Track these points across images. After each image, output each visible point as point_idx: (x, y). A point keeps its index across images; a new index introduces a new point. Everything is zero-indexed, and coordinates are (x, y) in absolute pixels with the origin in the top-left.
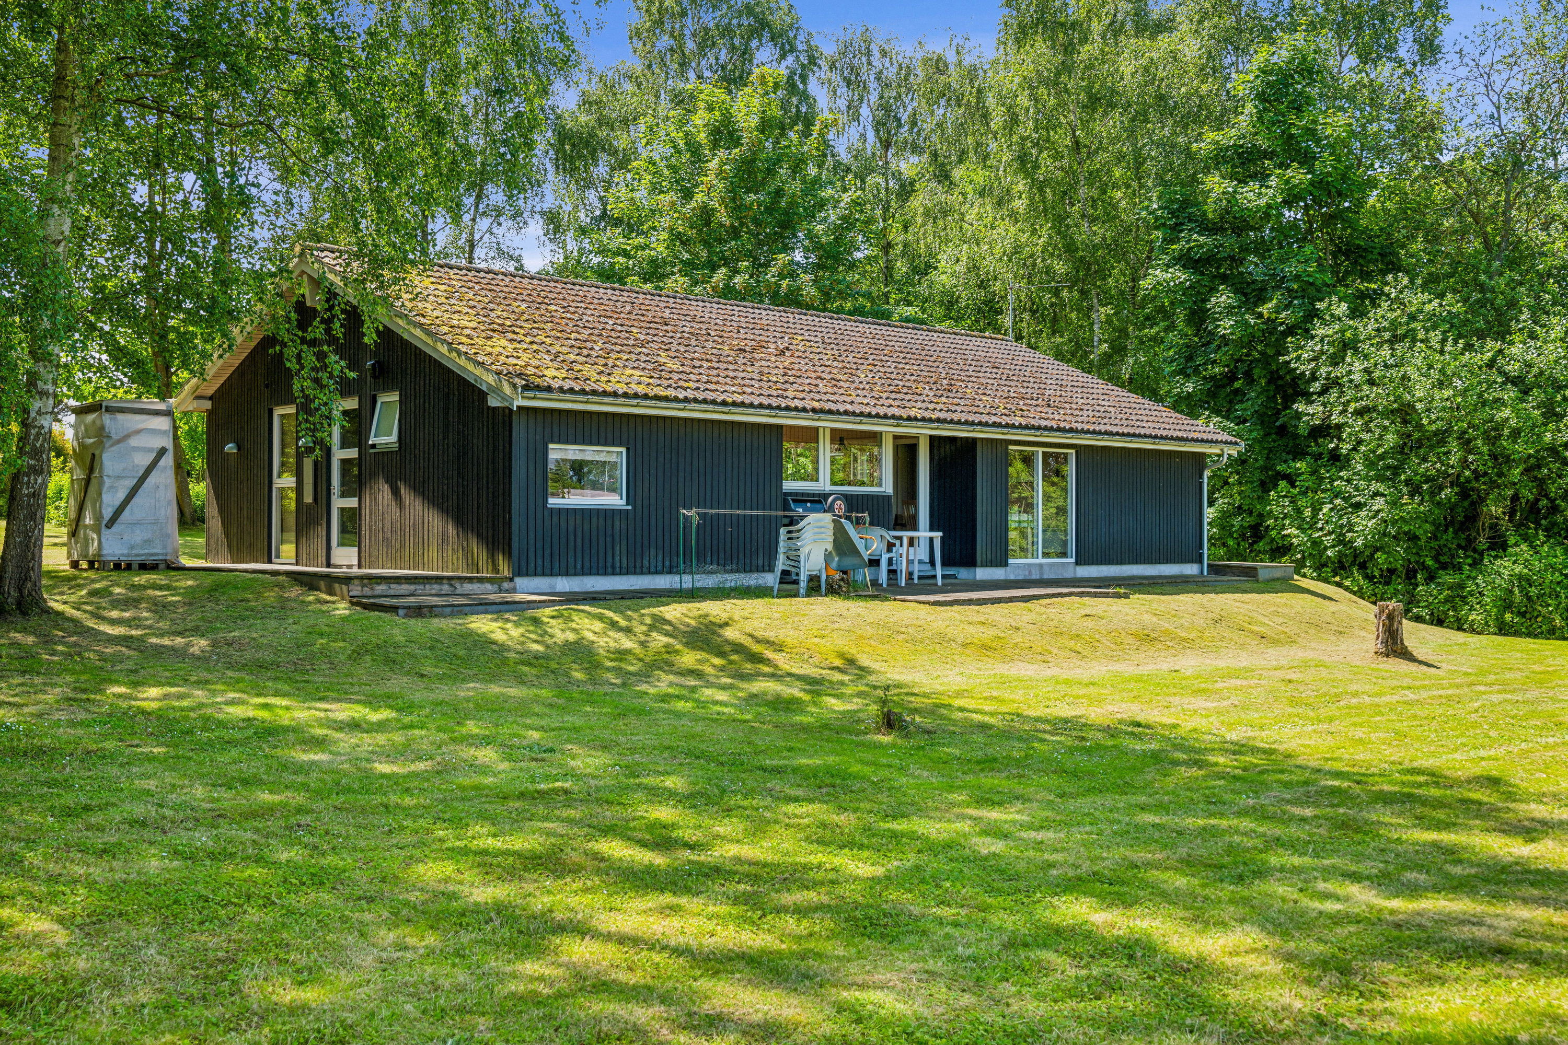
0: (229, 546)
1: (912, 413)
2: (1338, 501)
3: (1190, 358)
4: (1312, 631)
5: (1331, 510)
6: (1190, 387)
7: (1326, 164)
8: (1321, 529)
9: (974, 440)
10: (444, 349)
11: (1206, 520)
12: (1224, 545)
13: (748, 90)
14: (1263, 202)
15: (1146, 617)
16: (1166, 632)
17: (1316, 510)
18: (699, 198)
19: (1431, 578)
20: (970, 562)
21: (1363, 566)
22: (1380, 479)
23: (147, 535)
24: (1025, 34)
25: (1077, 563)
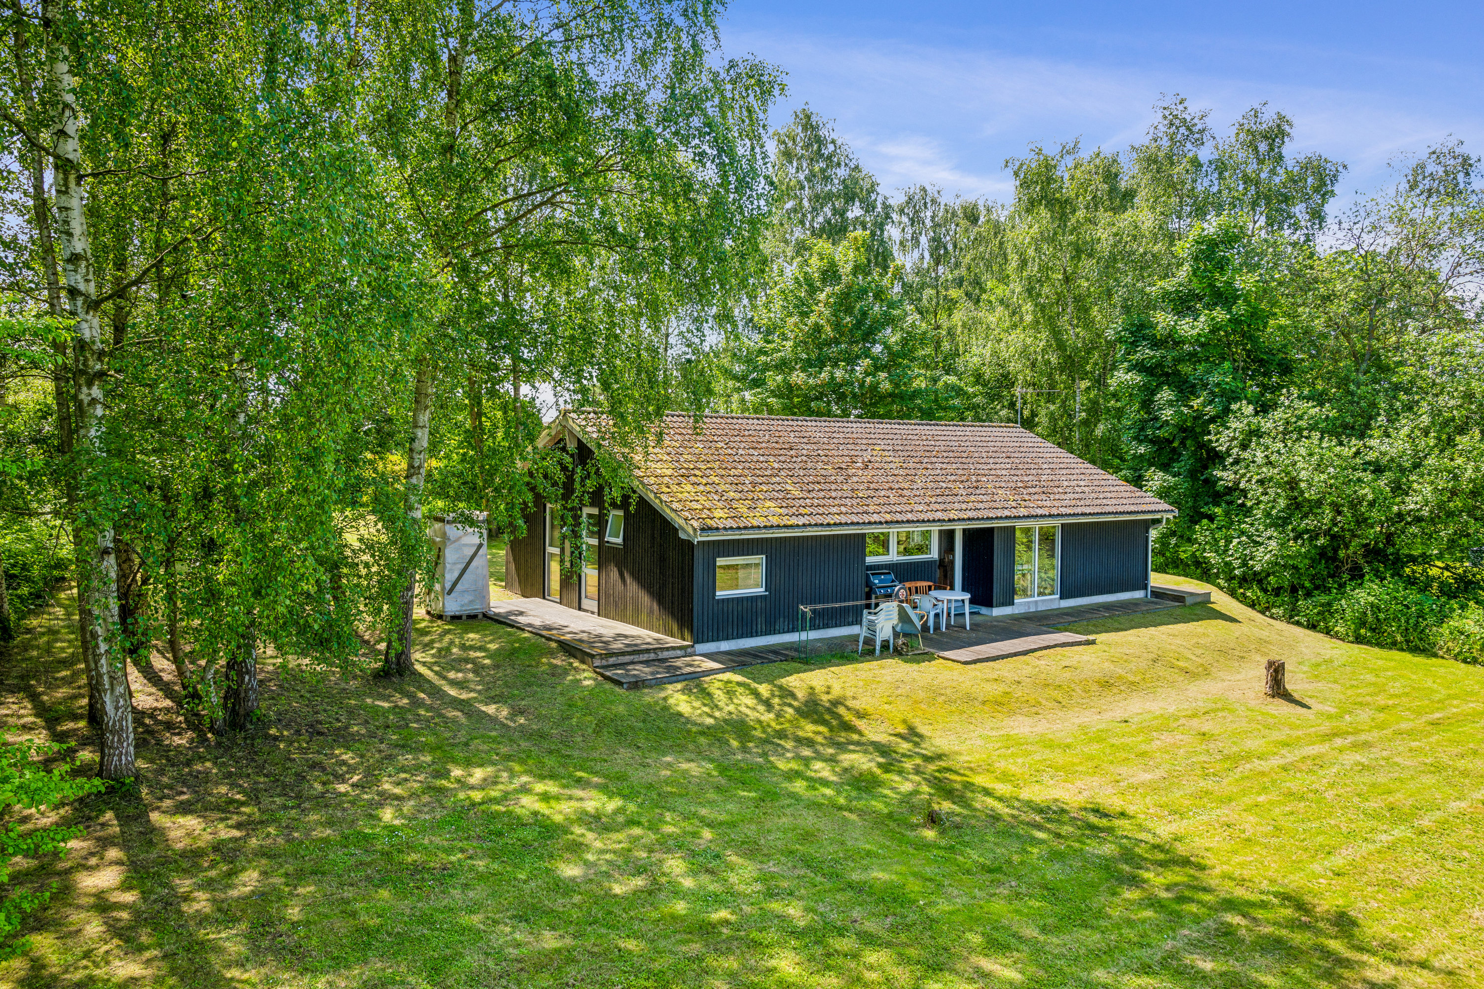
0: (520, 582)
1: (952, 516)
2: (1244, 538)
3: (1142, 429)
4: (1222, 660)
5: (1239, 543)
6: (1142, 450)
7: (1240, 309)
8: (1232, 555)
9: (992, 529)
10: (652, 496)
11: (1151, 539)
12: (1163, 555)
13: (846, 243)
14: (1195, 332)
15: (1106, 665)
16: (1120, 677)
17: (1228, 541)
18: (813, 319)
19: (1308, 594)
20: (989, 604)
21: (1260, 582)
22: (1273, 525)
23: (471, 598)
24: (1033, 206)
25: (1061, 598)
